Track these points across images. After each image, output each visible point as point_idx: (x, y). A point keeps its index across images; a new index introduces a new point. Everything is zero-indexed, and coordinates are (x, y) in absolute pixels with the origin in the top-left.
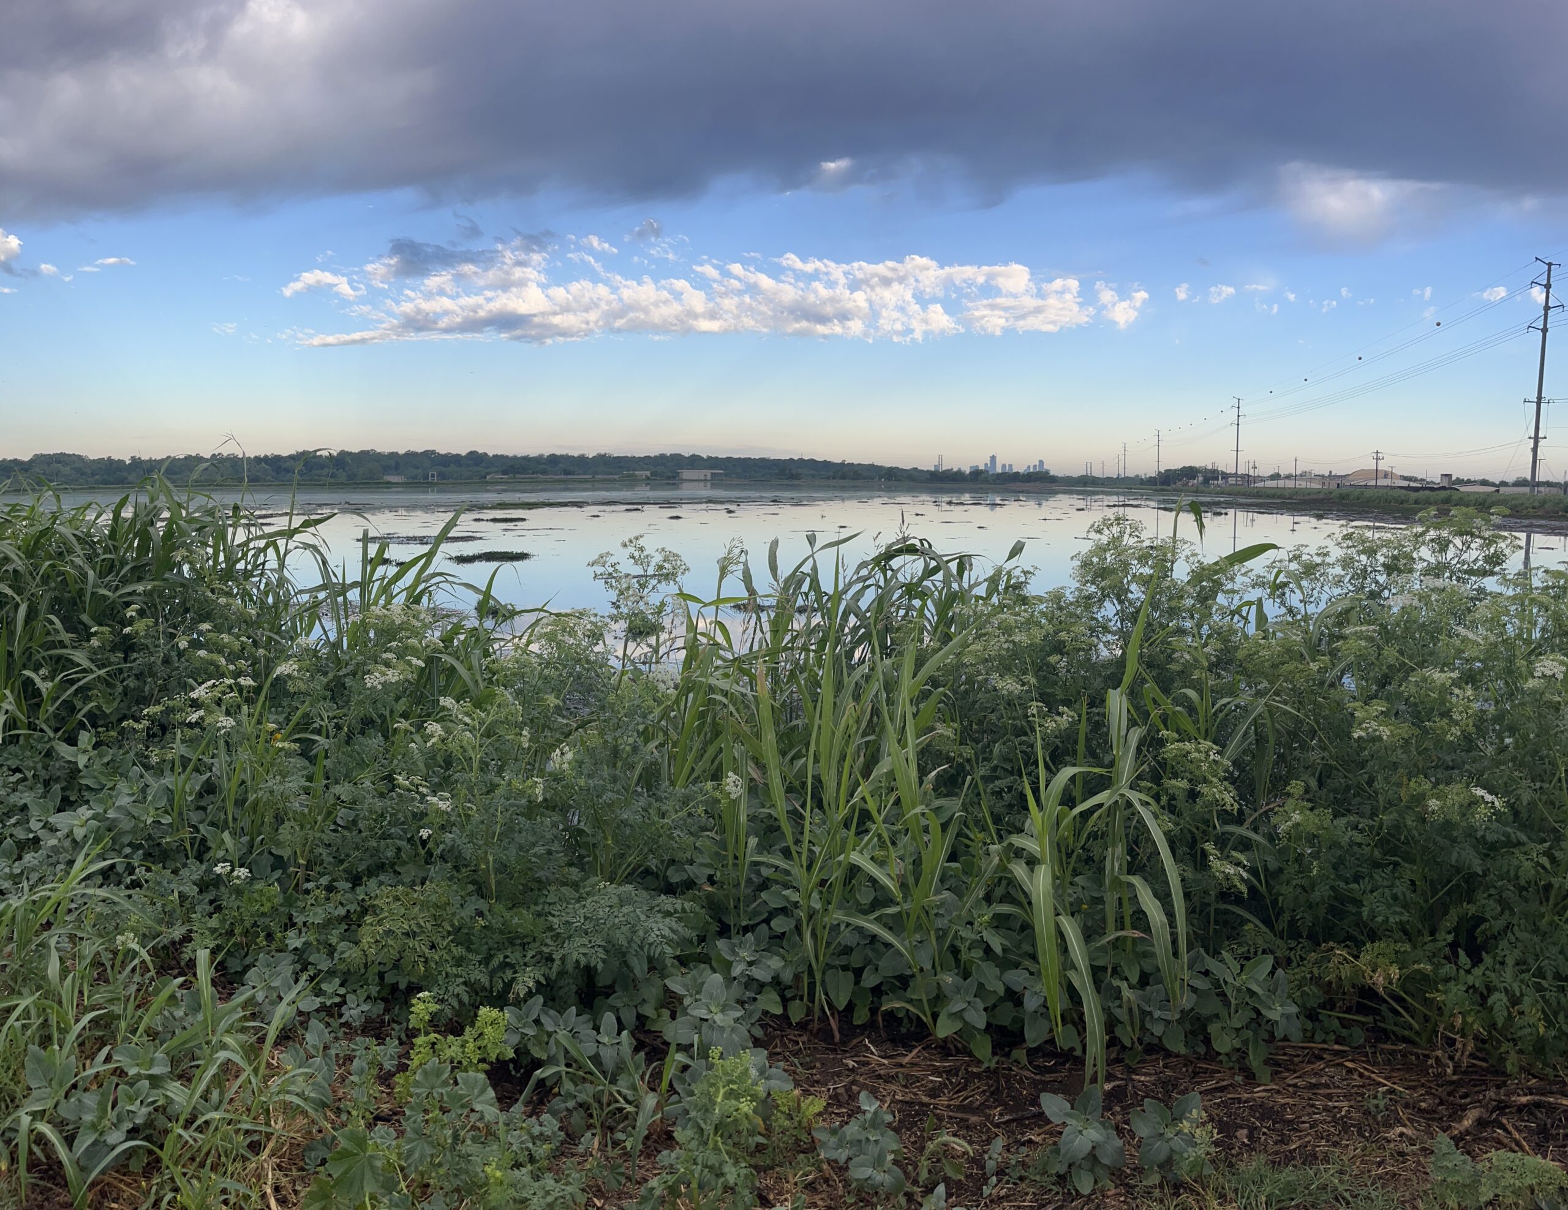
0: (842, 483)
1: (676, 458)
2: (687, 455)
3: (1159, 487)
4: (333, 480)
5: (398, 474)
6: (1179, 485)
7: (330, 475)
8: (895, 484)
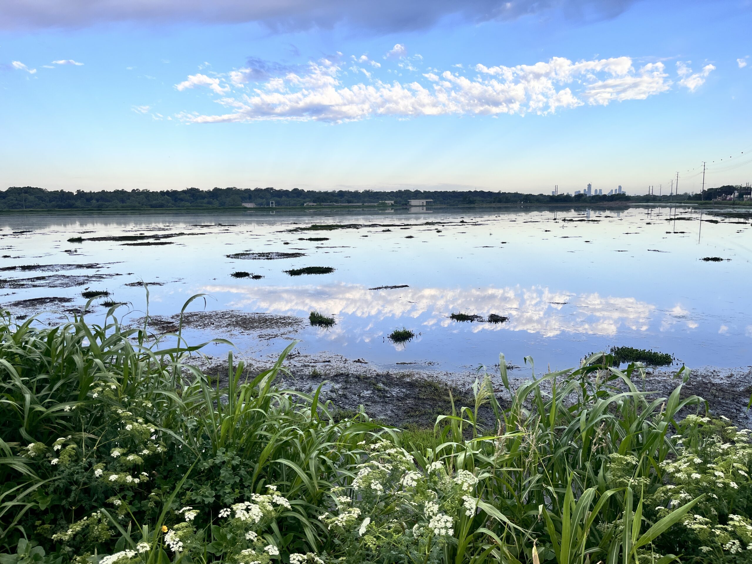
0: (499, 205)
1: (407, 192)
2: (413, 191)
3: (703, 201)
4: (210, 206)
5: (251, 202)
6: (719, 199)
7: (209, 203)
8: (528, 204)
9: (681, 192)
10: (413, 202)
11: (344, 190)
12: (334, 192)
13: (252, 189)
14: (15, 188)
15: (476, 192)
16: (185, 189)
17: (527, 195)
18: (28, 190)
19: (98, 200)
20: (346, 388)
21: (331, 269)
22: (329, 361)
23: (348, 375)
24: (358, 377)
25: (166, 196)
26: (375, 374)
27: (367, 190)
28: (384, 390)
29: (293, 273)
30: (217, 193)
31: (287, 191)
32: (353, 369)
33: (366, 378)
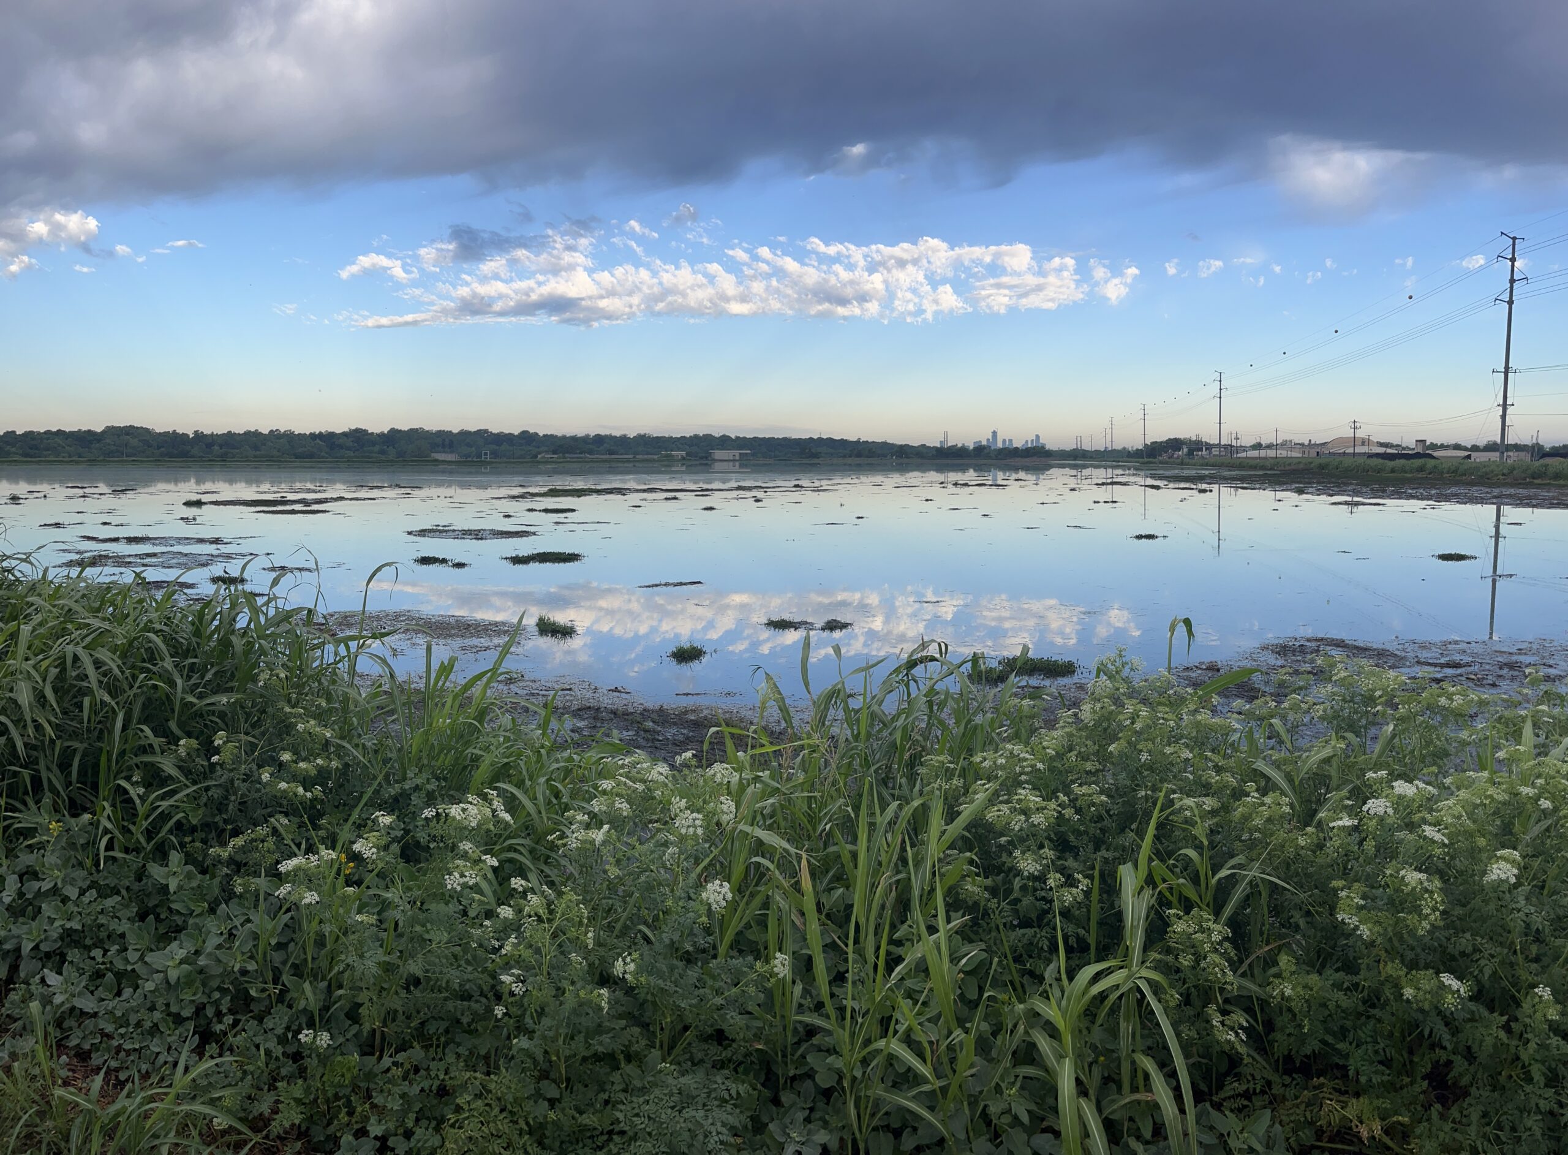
1: (708, 438)
2: (717, 435)
3: (1146, 460)
4: (383, 458)
5: (451, 452)
6: (1165, 456)
7: (382, 452)
8: (905, 460)
9: (1118, 446)
10: (718, 454)
11: (603, 432)
12: (587, 436)
13: (455, 431)
14: (113, 427)
15: (820, 439)
16: (347, 430)
17: (901, 446)
18: (130, 431)
19: (221, 447)
20: (595, 727)
21: (578, 555)
22: (570, 689)
23: (599, 709)
24: (614, 713)
25: (318, 441)
26: (641, 708)
27: (642, 433)
28: (654, 731)
29: (517, 560)
30: (394, 437)
31: (510, 434)
32: (608, 701)
33: (626, 714)
